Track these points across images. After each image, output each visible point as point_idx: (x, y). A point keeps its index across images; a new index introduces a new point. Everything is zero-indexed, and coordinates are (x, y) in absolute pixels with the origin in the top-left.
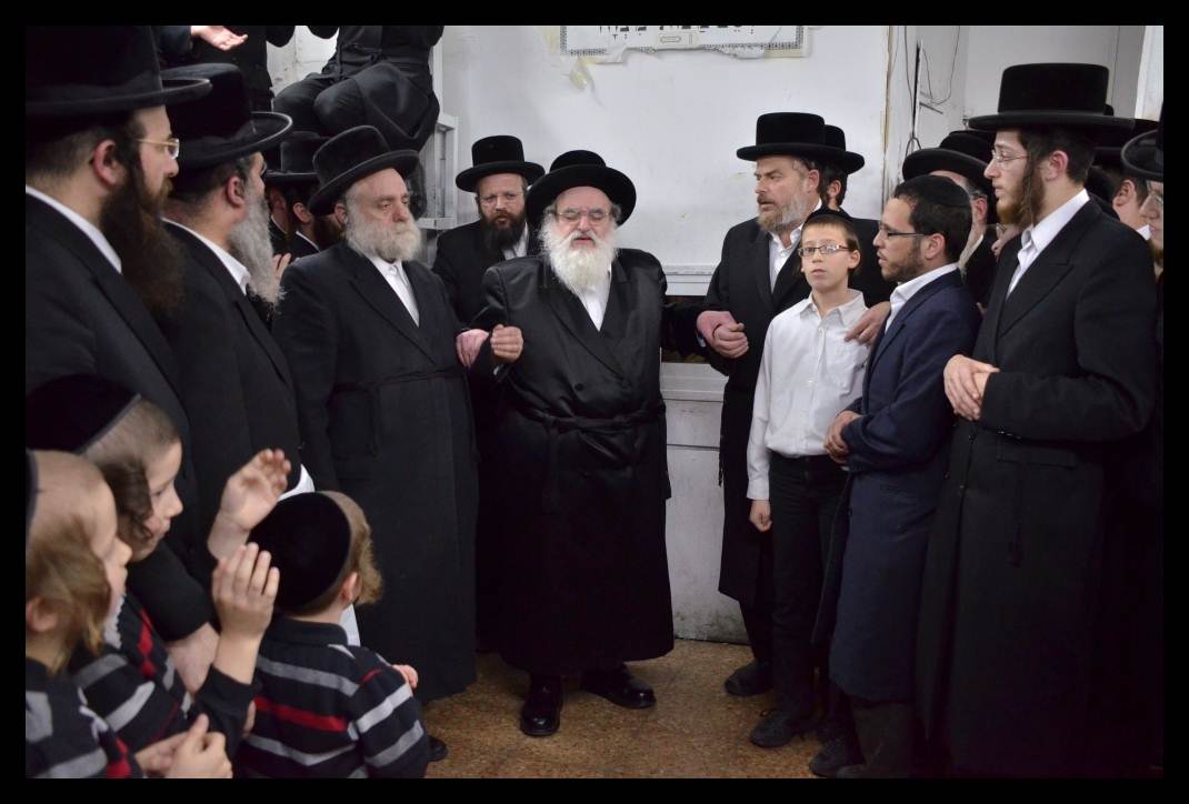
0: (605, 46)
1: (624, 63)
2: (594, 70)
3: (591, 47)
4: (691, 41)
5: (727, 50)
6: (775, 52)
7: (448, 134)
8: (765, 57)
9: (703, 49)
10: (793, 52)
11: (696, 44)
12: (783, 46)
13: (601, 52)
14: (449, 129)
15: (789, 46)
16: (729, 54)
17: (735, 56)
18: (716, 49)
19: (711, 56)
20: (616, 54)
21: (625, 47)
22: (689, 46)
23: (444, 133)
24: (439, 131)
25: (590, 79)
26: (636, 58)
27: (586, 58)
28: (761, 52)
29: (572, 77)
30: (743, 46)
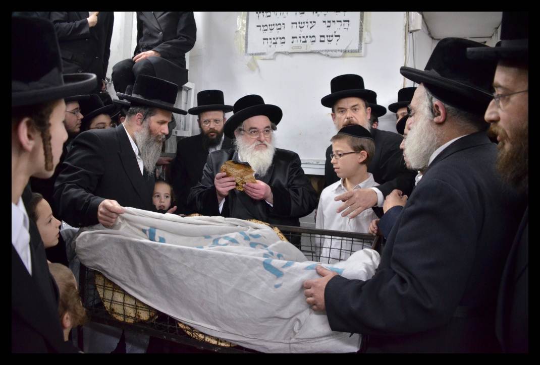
0: (265, 51)
1: (274, 59)
2: (260, 62)
3: (259, 52)
4: (306, 49)
5: (324, 53)
6: (348, 54)
7: (189, 91)
8: (343, 57)
9: (312, 52)
10: (357, 54)
11: (309, 50)
12: (352, 51)
13: (263, 54)
14: (190, 89)
15: (355, 51)
16: (325, 55)
17: (328, 56)
18: (318, 53)
19: (317, 56)
20: (270, 55)
21: (275, 52)
22: (306, 51)
23: (187, 91)
24: (185, 90)
25: (258, 67)
26: (280, 57)
27: (256, 57)
28: (341, 54)
29: (249, 65)
30: (332, 51)
